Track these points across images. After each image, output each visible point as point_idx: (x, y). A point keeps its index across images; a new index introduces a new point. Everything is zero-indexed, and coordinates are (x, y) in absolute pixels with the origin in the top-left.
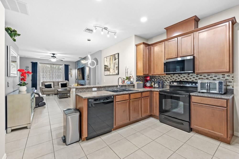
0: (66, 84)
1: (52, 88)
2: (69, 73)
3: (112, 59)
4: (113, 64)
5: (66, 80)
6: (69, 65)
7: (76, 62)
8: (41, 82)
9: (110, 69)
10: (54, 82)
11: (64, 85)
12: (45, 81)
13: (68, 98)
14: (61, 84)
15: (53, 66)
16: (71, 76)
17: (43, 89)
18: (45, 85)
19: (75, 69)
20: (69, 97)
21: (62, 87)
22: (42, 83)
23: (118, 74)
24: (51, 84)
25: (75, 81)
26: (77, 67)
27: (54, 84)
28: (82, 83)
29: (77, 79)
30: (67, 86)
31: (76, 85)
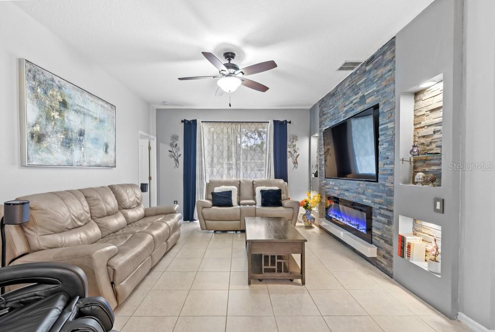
0: (279, 192)
1: (232, 206)
2: (288, 153)
5: (280, 178)
6: (290, 122)
7: (312, 110)
8: (206, 184)
10: (239, 185)
11: (272, 199)
12: (217, 178)
14: (262, 191)
16: (296, 163)
17: (205, 210)
18: (213, 194)
20: (300, 281)
21: (264, 204)
22: (208, 187)
24: (230, 192)
25: (310, 181)
26: (321, 123)
27: (242, 191)
28: (355, 195)
29: (316, 175)
30: (283, 202)
31: (316, 199)
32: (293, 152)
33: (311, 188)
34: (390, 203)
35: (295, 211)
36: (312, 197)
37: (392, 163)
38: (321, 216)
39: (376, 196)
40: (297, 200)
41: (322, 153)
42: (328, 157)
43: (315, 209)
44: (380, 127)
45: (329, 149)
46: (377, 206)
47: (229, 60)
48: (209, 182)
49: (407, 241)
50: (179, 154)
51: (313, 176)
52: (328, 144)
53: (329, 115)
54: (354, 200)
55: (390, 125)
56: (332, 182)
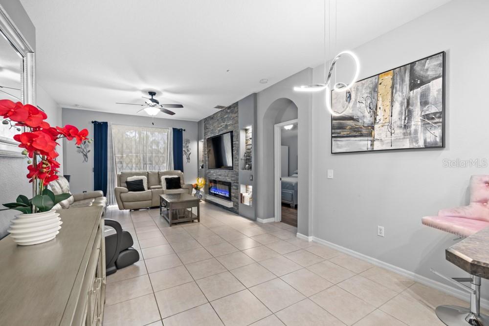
0: (179, 179)
1: (144, 190)
2: (183, 152)
3: (393, 87)
4: (397, 107)
5: (178, 169)
6: (184, 130)
7: (200, 123)
8: (118, 175)
9: (376, 126)
10: (148, 175)
11: (174, 183)
12: (128, 171)
13: (193, 221)
14: (166, 179)
15: (145, 132)
16: (188, 159)
17: (122, 195)
18: (127, 182)
19: (198, 140)
20: (196, 221)
21: (168, 188)
22: (120, 177)
23: (443, 146)
24: (142, 180)
25: (198, 171)
26: (205, 134)
27: (150, 180)
28: (223, 177)
29: (202, 167)
30: (181, 186)
31: (203, 182)
32: (186, 151)
33: (199, 176)
34: (237, 179)
35: (190, 191)
36: (200, 182)
37: (238, 160)
38: (206, 193)
39: (233, 177)
40: (191, 183)
41: (206, 153)
42: (210, 155)
43: (202, 190)
44: (234, 143)
45: (210, 150)
46: (233, 182)
47: (152, 96)
48: (120, 173)
49: (243, 195)
50: (88, 150)
51: (201, 168)
52: (210, 147)
53: (209, 130)
54: (223, 180)
55: (237, 142)
56: (212, 171)
